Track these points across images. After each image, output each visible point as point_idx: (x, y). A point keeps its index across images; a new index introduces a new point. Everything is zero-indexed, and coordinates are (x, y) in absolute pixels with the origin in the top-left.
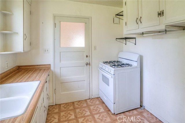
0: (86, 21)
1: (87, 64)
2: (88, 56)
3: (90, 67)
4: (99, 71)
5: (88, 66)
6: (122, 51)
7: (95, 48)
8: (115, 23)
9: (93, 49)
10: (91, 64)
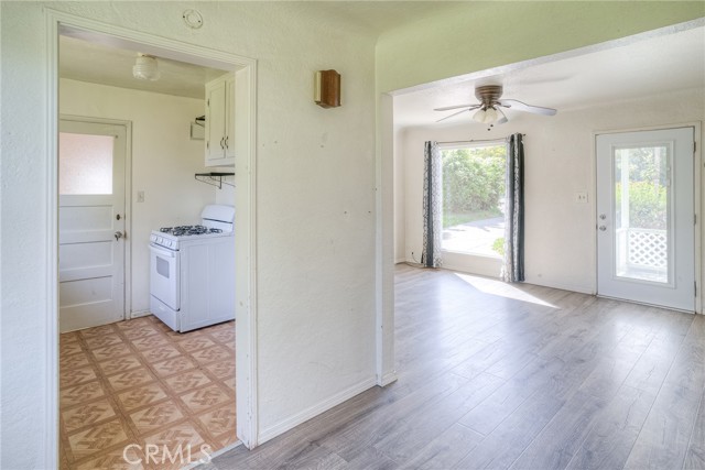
0: (119, 132)
1: (118, 236)
2: (122, 216)
3: (128, 242)
4: (149, 250)
5: (121, 240)
6: (213, 203)
7: (141, 197)
8: (194, 136)
9: (135, 199)
10: (128, 235)
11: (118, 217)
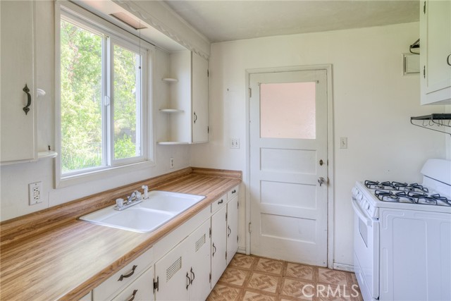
1: (321, 181)
2: (325, 161)
3: (331, 190)
5: (324, 186)
7: (344, 143)
9: (338, 145)
10: (331, 181)
11: (321, 163)
